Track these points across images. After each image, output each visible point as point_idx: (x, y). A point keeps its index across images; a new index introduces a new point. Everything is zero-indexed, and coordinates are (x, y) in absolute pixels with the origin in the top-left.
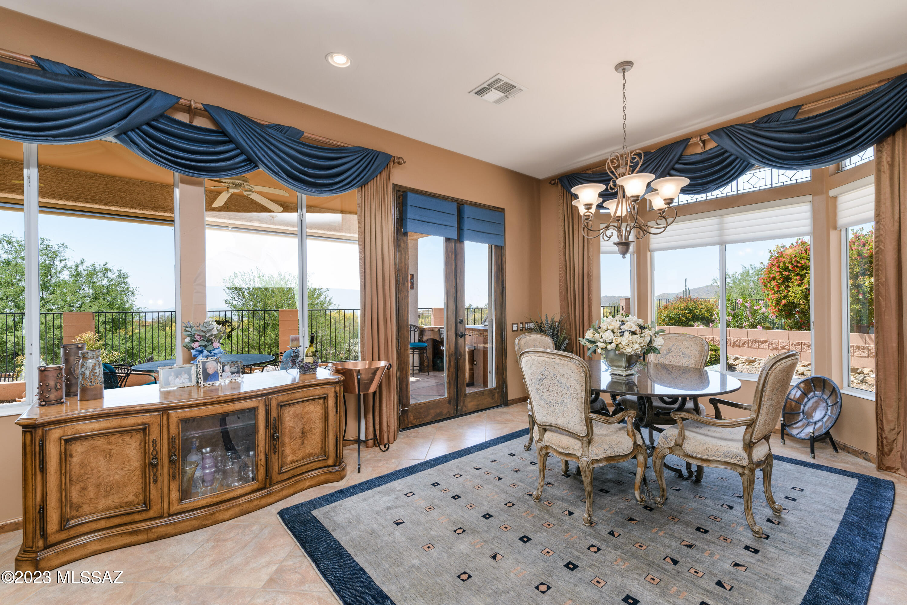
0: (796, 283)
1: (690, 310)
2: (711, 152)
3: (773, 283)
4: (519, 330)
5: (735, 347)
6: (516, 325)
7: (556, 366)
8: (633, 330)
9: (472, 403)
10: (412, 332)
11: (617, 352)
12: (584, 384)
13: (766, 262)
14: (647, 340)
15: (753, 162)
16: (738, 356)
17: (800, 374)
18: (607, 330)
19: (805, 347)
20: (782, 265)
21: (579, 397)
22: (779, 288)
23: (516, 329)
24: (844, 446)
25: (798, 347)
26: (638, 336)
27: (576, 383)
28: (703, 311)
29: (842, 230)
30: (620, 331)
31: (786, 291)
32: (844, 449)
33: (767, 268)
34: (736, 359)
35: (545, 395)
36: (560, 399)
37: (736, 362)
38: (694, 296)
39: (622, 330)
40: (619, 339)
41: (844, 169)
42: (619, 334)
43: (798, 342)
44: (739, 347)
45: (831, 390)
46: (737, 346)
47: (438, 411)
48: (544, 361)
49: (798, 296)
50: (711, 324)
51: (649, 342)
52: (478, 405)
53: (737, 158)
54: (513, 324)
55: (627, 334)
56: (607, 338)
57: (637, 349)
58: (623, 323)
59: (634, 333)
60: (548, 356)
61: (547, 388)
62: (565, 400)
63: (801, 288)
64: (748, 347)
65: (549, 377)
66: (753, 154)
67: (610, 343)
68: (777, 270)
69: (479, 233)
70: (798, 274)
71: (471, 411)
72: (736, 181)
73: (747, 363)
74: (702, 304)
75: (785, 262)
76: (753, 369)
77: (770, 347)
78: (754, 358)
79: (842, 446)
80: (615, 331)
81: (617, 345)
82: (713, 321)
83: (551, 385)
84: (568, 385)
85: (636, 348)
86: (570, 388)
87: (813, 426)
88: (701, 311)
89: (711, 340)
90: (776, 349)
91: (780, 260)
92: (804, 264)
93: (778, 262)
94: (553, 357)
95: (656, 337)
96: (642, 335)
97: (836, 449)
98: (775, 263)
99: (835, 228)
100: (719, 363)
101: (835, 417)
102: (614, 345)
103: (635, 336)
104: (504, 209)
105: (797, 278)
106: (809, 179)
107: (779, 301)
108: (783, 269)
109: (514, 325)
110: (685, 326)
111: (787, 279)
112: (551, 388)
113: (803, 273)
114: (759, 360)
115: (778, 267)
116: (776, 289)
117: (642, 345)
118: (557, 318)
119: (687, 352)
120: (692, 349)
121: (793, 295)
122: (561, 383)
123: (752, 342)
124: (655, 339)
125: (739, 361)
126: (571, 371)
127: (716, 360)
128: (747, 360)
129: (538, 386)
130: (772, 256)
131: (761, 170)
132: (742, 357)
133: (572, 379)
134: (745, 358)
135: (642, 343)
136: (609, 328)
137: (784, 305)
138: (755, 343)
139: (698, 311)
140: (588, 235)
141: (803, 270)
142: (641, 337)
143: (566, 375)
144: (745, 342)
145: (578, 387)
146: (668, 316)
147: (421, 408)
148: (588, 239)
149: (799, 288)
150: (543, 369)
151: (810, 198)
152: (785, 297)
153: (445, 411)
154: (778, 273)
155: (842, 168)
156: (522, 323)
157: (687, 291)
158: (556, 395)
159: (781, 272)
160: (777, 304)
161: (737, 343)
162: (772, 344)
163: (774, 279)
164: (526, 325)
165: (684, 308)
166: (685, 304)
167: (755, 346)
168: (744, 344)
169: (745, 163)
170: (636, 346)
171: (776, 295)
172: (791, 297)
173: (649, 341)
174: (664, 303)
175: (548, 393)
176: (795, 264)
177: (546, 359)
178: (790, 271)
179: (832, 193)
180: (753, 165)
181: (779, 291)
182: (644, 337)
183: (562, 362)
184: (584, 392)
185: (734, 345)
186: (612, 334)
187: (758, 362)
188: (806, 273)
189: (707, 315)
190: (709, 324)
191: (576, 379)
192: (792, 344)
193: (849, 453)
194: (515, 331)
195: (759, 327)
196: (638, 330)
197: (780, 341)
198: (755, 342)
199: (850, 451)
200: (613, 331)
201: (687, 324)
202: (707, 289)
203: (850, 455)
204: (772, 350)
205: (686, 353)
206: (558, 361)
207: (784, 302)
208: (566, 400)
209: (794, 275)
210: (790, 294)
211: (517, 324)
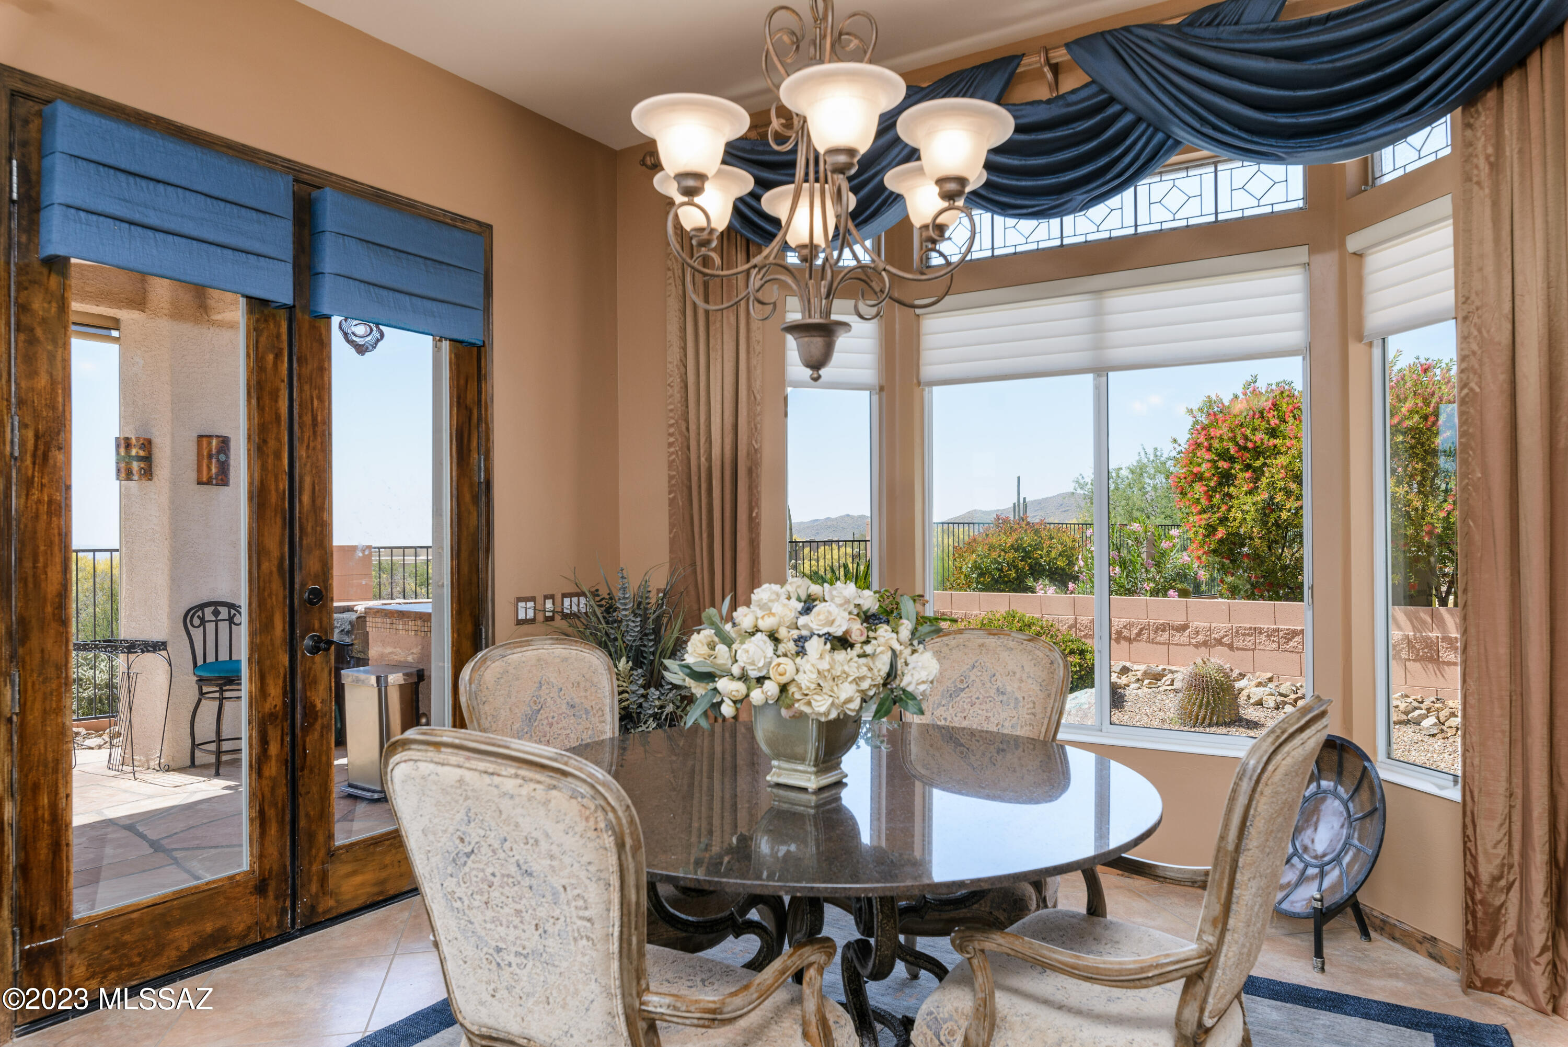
0: (1245, 488)
1: (1024, 550)
2: (1074, 98)
3: (1199, 488)
4: (540, 617)
5: (1122, 642)
6: (530, 604)
7: (505, 804)
8: (839, 633)
9: (358, 879)
10: (224, 627)
11: (784, 712)
12: (615, 881)
13: (1184, 438)
14: (882, 665)
15: (1180, 133)
16: (1128, 664)
17: (1254, 704)
18: (757, 630)
19: (1263, 638)
20: (1216, 444)
21: (598, 932)
22: (1210, 498)
23: (530, 615)
24: (1382, 920)
25: (1248, 638)
26: (852, 653)
27: (583, 875)
28: (1053, 555)
29: (1375, 342)
30: (795, 633)
31: (1224, 508)
32: (1382, 929)
33: (1188, 452)
34: (1125, 670)
35: (477, 917)
36: (533, 941)
37: (1124, 680)
38: (1034, 517)
39: (805, 633)
40: (788, 665)
41: (1379, 182)
42: (791, 647)
43: (1248, 626)
44: (1129, 640)
45: (1358, 775)
46: (1126, 638)
47: (209, 927)
48: (461, 781)
49: (1248, 518)
50: (1071, 585)
51: (889, 675)
52: (383, 882)
53: (1139, 120)
54: (520, 600)
55: (814, 646)
56: (753, 663)
57: (849, 700)
58: (809, 604)
59: (842, 642)
60: (474, 764)
61: (481, 893)
62: (550, 942)
63: (1255, 499)
64: (1149, 640)
65: (485, 849)
66: (1178, 110)
67: (760, 680)
68: (1207, 456)
69: (385, 293)
70: (1248, 467)
71: (355, 905)
72: (1132, 189)
73: (1146, 682)
74: (1051, 538)
75: (1221, 439)
76: (1159, 696)
77: (1193, 641)
78: (1160, 668)
79: (1378, 922)
80: (783, 633)
81: (784, 688)
82: (1075, 579)
83: (497, 881)
84: (557, 882)
85: (843, 696)
86: (563, 895)
87: (1316, 884)
88: (1049, 552)
89: (1070, 627)
90: (1205, 644)
91: (1212, 432)
92: (1259, 443)
93: (1210, 438)
94: (491, 768)
95: (914, 652)
96: (868, 649)
97: (1365, 934)
98: (1202, 439)
99: (1360, 338)
100: (1092, 686)
101: (1370, 852)
102: (771, 688)
103: (841, 655)
104: (490, 227)
105: (1247, 475)
106: (1300, 204)
107: (1211, 529)
108: (1219, 455)
109: (521, 604)
110: (1015, 591)
111: (1226, 478)
112: (495, 894)
113: (1258, 464)
114: (1172, 672)
115: (1209, 449)
116: (1204, 501)
117: (865, 685)
118: (659, 580)
119: (1011, 687)
120: (1024, 676)
121: (1239, 515)
122: (528, 873)
123: (1157, 628)
124: (910, 659)
125: (1131, 677)
126: (561, 826)
127: (1081, 678)
128: (1146, 674)
129: (450, 884)
130: (1196, 423)
131: (1190, 173)
132: (1136, 667)
133: (567, 860)
134: (1143, 668)
135: (862, 678)
136: (762, 624)
137: (1221, 541)
138: (1164, 631)
139: (1044, 553)
140: (707, 301)
141: (1258, 459)
142: (863, 655)
143: (544, 845)
144: (1141, 630)
145: (594, 892)
146: (976, 567)
147: (128, 927)
148: (707, 312)
149: (1249, 499)
150: (461, 815)
151: (1302, 253)
152: (1223, 520)
153: (239, 924)
154: (1209, 465)
155: (1374, 179)
156: (552, 597)
157: (1021, 506)
158: (516, 921)
159: (1215, 462)
160: (1205, 536)
161: (1126, 633)
162: (1197, 633)
163: (1199, 477)
164: (567, 602)
165: (1012, 546)
166: (1015, 536)
167: (1162, 639)
168: (1139, 634)
169: (1160, 136)
170: (847, 691)
171: (1204, 516)
172: (1235, 520)
173: (885, 669)
174: (964, 534)
175: (489, 914)
176: (1241, 442)
177: (468, 775)
178: (1232, 460)
179: (1354, 243)
180: (1178, 143)
181: (1211, 508)
182: (873, 656)
183: (524, 791)
184: (615, 913)
185: (1120, 637)
186: (769, 646)
187: (1170, 676)
188: (1265, 464)
189: (1061, 563)
190: (1066, 586)
191: (585, 859)
192: (1237, 632)
193: (1394, 939)
194: (526, 622)
195: (1171, 592)
196: (857, 630)
197: (1213, 625)
198: (1162, 628)
199: (1397, 935)
200: (774, 637)
201: (1019, 585)
202: (1063, 501)
203: (1397, 946)
204: (1197, 646)
205: (1009, 689)
206: (510, 785)
207: (1221, 533)
208: (552, 944)
209: (1241, 470)
210: (1232, 514)
211: (533, 599)
